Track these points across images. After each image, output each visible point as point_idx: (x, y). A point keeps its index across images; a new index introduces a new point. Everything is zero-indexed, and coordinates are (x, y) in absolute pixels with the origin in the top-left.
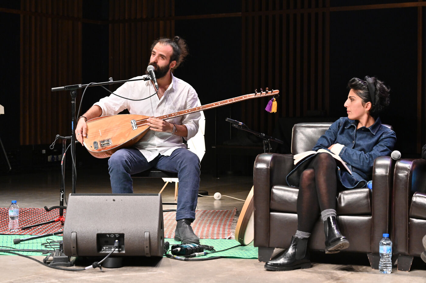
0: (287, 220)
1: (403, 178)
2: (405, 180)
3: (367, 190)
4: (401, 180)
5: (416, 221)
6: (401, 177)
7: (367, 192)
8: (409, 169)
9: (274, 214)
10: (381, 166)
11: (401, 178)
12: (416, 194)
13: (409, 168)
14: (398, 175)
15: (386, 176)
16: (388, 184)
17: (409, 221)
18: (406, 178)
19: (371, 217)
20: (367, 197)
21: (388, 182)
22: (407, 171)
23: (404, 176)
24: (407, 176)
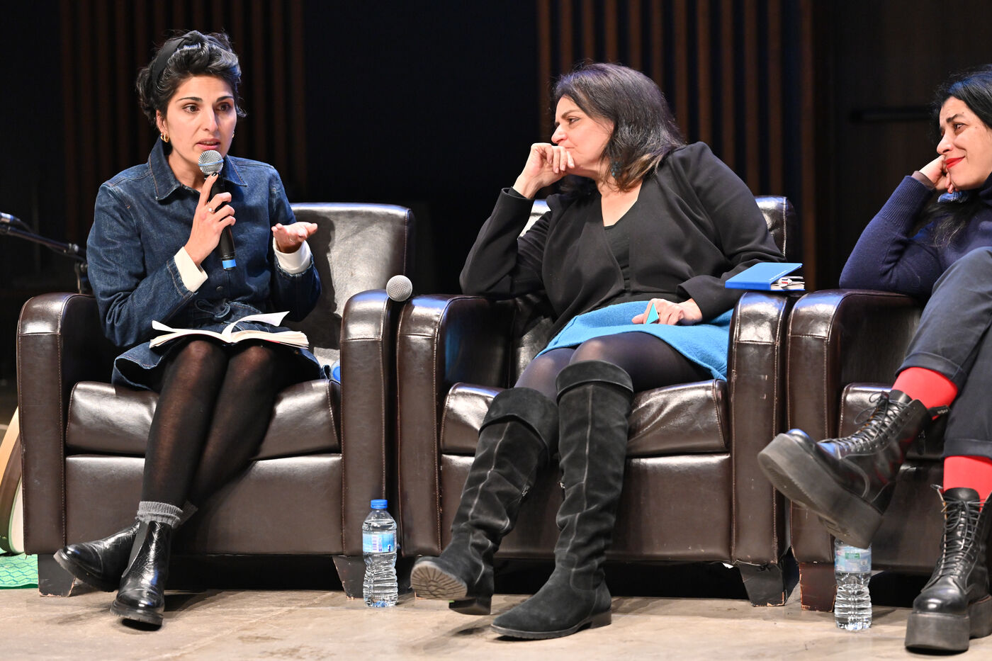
0: (112, 475)
1: (421, 347)
2: (426, 352)
3: (322, 384)
4: (415, 353)
5: (457, 460)
6: (415, 344)
7: (324, 389)
8: (436, 322)
9: (76, 461)
10: (364, 317)
11: (415, 347)
12: (454, 389)
13: (437, 319)
14: (409, 340)
15: (375, 342)
16: (381, 364)
17: (441, 461)
18: (429, 346)
19: (338, 456)
20: (323, 405)
21: (381, 358)
22: (432, 327)
23: (425, 342)
24: (431, 340)
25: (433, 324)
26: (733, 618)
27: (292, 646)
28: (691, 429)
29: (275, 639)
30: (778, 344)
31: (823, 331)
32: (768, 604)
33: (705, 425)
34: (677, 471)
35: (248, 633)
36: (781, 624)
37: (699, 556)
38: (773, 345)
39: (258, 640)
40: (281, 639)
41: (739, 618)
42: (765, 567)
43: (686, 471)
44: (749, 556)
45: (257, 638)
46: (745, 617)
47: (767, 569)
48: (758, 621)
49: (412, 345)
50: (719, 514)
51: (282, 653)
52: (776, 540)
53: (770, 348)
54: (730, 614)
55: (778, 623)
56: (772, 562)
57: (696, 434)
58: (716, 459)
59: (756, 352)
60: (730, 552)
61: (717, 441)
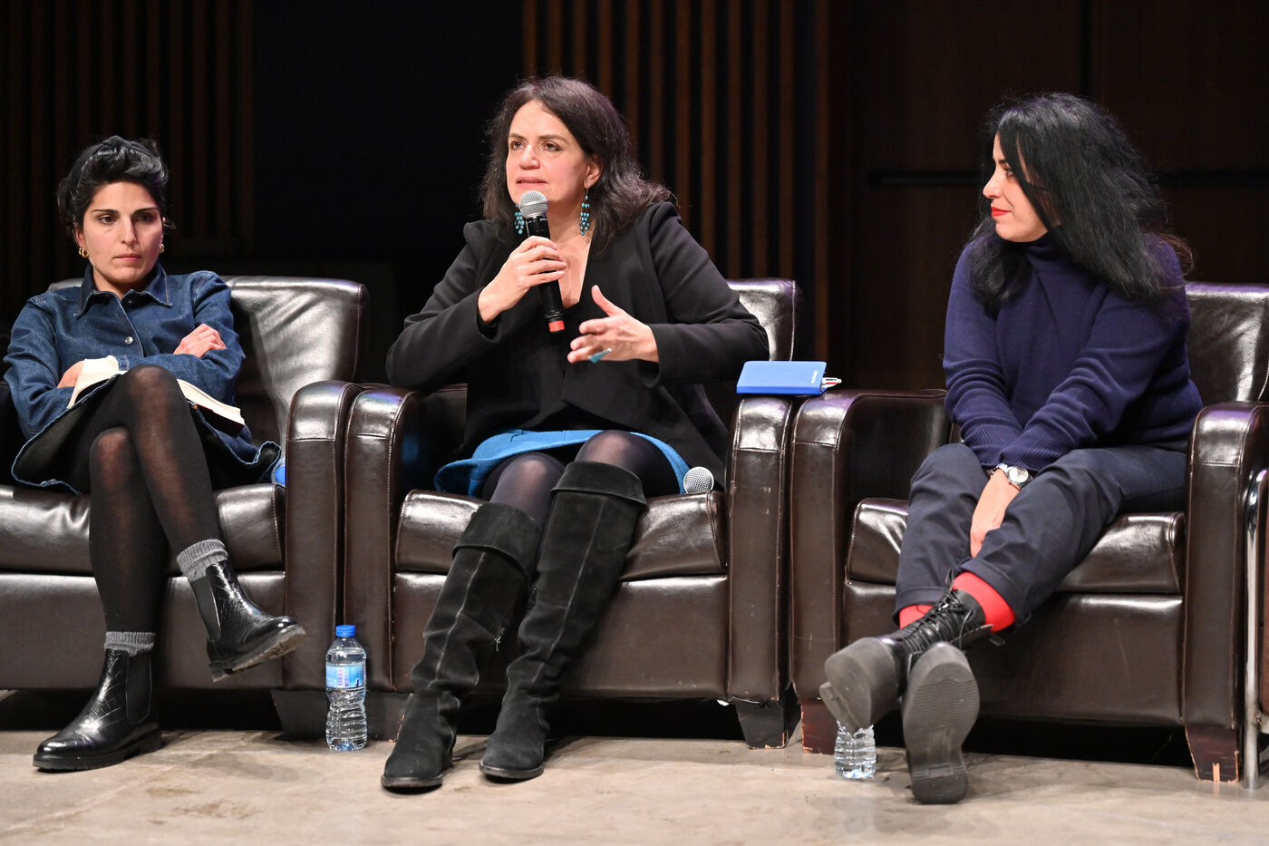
1: (373, 449)
2: (379, 455)
3: (268, 489)
4: (366, 456)
5: (414, 580)
6: (367, 445)
7: (268, 495)
8: (392, 421)
10: (313, 413)
11: (366, 450)
12: (412, 494)
13: (392, 417)
14: (359, 440)
15: (327, 443)
16: (334, 469)
17: (394, 581)
18: (383, 449)
19: (281, 574)
20: (268, 514)
21: (334, 462)
22: (387, 426)
23: (378, 443)
24: (385, 441)
25: (388, 422)
26: (726, 763)
27: (210, 802)
28: (682, 547)
29: (191, 792)
30: (783, 452)
31: (831, 438)
32: (766, 746)
33: (699, 543)
34: (666, 594)
35: (158, 785)
36: (779, 771)
37: (690, 692)
38: (778, 454)
39: (170, 794)
40: (199, 793)
41: (733, 763)
42: (764, 705)
43: (677, 595)
44: (747, 692)
45: (170, 790)
46: (740, 762)
47: (766, 707)
48: (754, 767)
49: (364, 447)
50: (713, 644)
51: (198, 810)
52: (777, 674)
53: (774, 457)
54: (723, 758)
55: (776, 770)
56: (773, 699)
57: (689, 553)
58: (710, 582)
59: (759, 460)
60: (725, 688)
61: (712, 561)
